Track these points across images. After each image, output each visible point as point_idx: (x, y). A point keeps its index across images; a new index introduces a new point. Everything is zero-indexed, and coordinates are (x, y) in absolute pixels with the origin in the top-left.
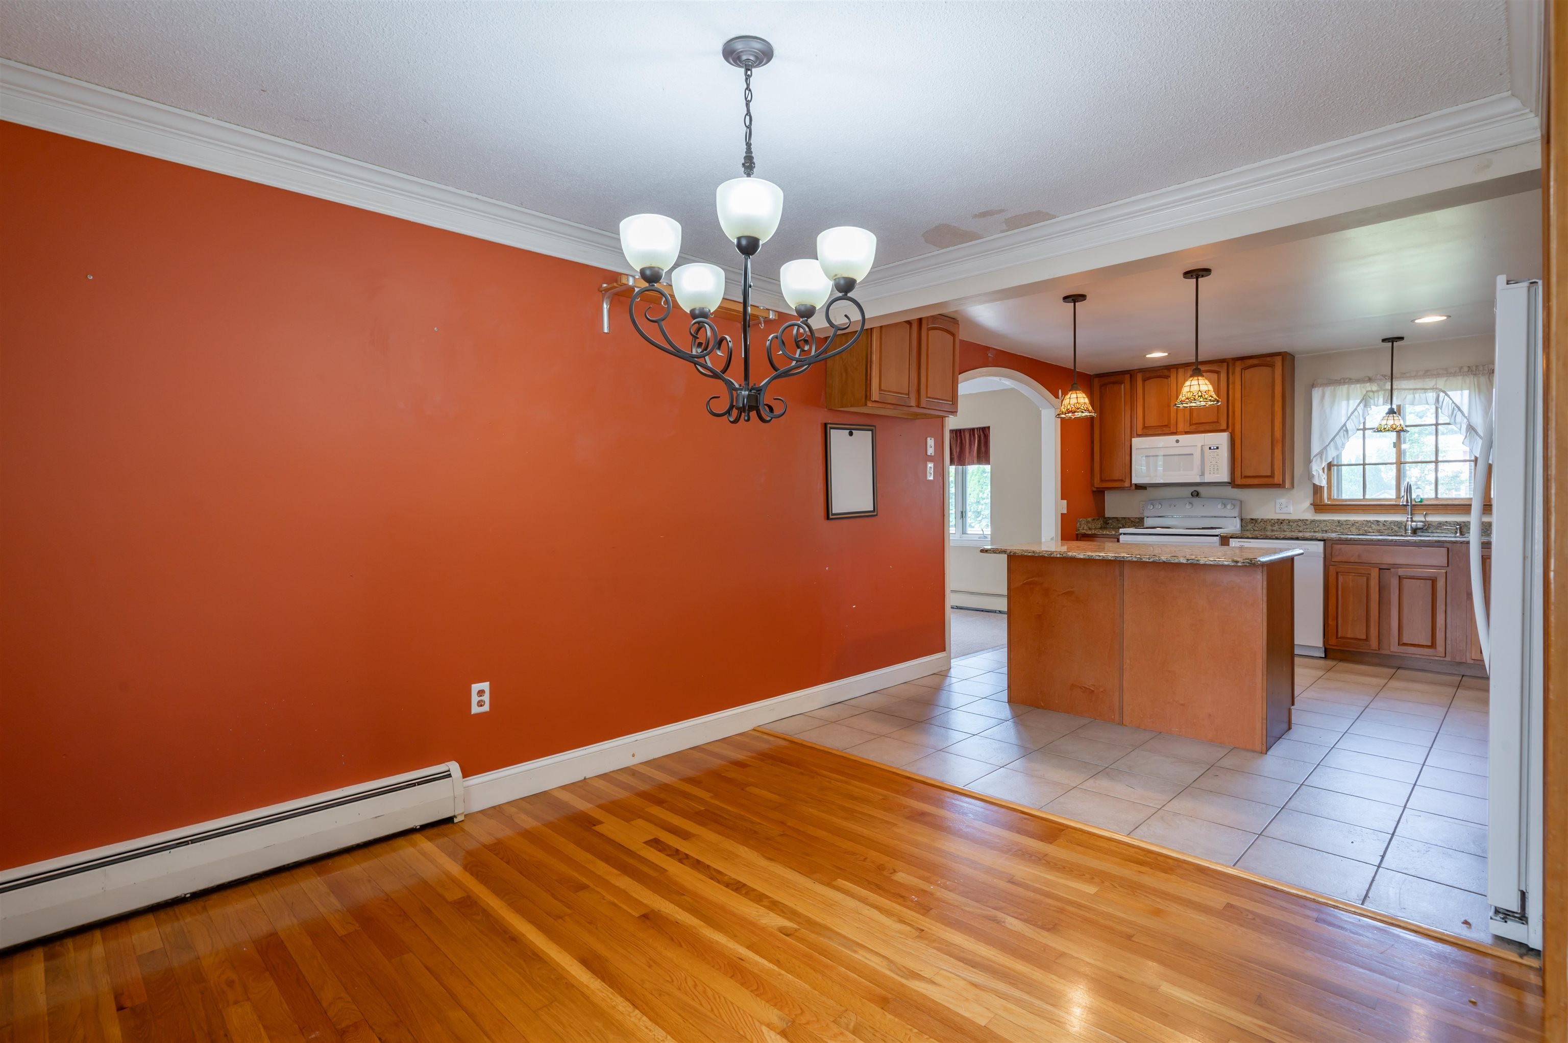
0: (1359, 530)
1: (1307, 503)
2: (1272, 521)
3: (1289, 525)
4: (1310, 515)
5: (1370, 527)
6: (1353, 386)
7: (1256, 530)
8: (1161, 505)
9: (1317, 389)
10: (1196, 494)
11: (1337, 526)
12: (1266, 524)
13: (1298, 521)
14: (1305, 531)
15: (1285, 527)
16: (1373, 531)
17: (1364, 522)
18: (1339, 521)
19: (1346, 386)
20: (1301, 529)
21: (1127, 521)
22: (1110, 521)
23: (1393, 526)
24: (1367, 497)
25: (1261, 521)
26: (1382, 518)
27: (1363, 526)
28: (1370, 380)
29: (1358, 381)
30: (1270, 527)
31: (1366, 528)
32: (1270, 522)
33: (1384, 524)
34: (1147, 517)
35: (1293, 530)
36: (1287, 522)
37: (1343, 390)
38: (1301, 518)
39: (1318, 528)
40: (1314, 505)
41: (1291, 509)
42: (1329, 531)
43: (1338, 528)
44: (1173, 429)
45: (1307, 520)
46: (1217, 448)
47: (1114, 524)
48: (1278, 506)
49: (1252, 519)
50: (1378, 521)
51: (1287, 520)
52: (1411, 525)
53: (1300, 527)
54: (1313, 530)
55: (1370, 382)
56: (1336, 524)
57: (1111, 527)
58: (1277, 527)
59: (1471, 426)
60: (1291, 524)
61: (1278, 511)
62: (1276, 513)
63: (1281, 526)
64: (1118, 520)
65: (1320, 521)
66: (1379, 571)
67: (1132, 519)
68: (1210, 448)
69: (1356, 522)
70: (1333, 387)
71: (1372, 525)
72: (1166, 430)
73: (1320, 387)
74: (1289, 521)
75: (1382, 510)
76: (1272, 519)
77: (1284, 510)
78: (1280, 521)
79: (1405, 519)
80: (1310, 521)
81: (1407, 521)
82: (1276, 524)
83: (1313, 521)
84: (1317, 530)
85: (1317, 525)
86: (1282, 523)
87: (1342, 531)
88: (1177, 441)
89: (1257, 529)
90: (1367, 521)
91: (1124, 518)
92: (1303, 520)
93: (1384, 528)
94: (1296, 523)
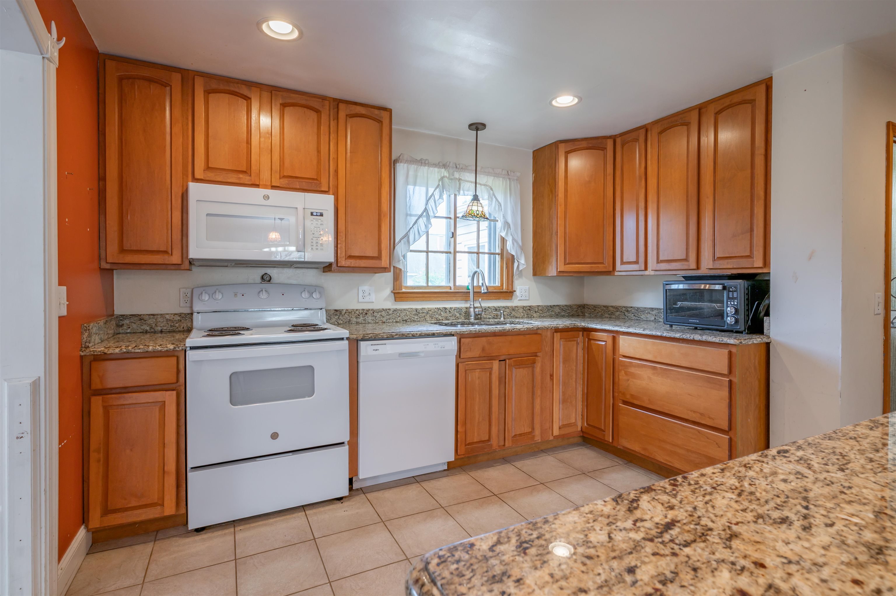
0: (432, 318)
1: (388, 291)
2: (357, 312)
3: (373, 316)
4: (390, 304)
5: (440, 314)
6: (431, 169)
7: (341, 324)
8: (222, 293)
9: (402, 164)
10: (266, 279)
11: (415, 315)
12: (350, 316)
13: (381, 311)
14: (388, 322)
15: (369, 318)
16: (442, 318)
17: (436, 310)
18: (416, 310)
19: (426, 167)
20: (384, 320)
21: (161, 320)
22: (127, 322)
23: (456, 313)
24: (430, 284)
25: (345, 313)
26: (448, 305)
27: (435, 314)
28: (445, 166)
29: (435, 165)
30: (355, 320)
31: (437, 316)
32: (355, 312)
33: (450, 312)
34: (198, 313)
35: (377, 321)
36: (372, 312)
37: (424, 170)
38: (385, 308)
39: (399, 318)
40: (394, 293)
41: (373, 297)
42: (409, 321)
43: (416, 317)
44: (254, 179)
45: (390, 309)
46: (321, 215)
47: (134, 326)
48: (361, 294)
49: (336, 311)
50: (446, 309)
51: (372, 310)
52: (475, 312)
53: (383, 317)
54: (395, 321)
55: (445, 168)
56: (414, 312)
57: (129, 331)
58: (362, 318)
59: (507, 222)
60: (375, 314)
61: (361, 300)
62: (358, 302)
63: (366, 317)
64: (141, 319)
65: (401, 310)
66: (499, 364)
67: (168, 317)
68: (312, 214)
69: (430, 310)
70: (416, 166)
71: (442, 313)
72: (245, 178)
73: (405, 163)
74: (374, 311)
75: (447, 297)
76: (357, 310)
77: (367, 299)
78: (365, 311)
79: (468, 305)
80: (392, 310)
81: (470, 307)
82: (361, 316)
83: (395, 310)
84: (398, 321)
85: (398, 314)
86: (366, 314)
87: (419, 320)
88: (266, 197)
89: (342, 322)
90: (438, 308)
91: (153, 315)
92: (386, 310)
93: (450, 315)
94: (379, 314)
